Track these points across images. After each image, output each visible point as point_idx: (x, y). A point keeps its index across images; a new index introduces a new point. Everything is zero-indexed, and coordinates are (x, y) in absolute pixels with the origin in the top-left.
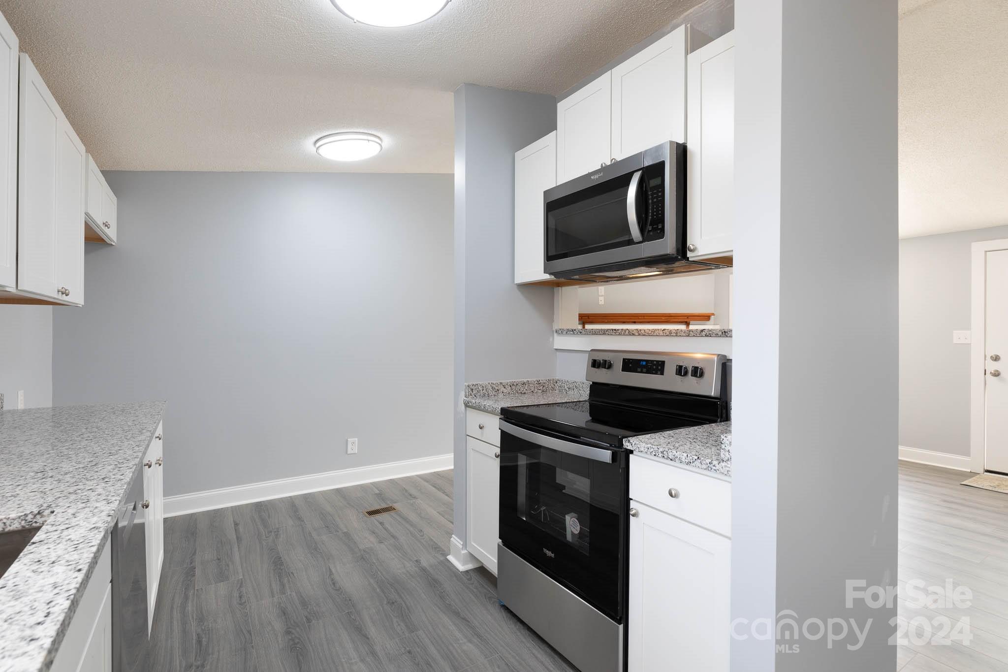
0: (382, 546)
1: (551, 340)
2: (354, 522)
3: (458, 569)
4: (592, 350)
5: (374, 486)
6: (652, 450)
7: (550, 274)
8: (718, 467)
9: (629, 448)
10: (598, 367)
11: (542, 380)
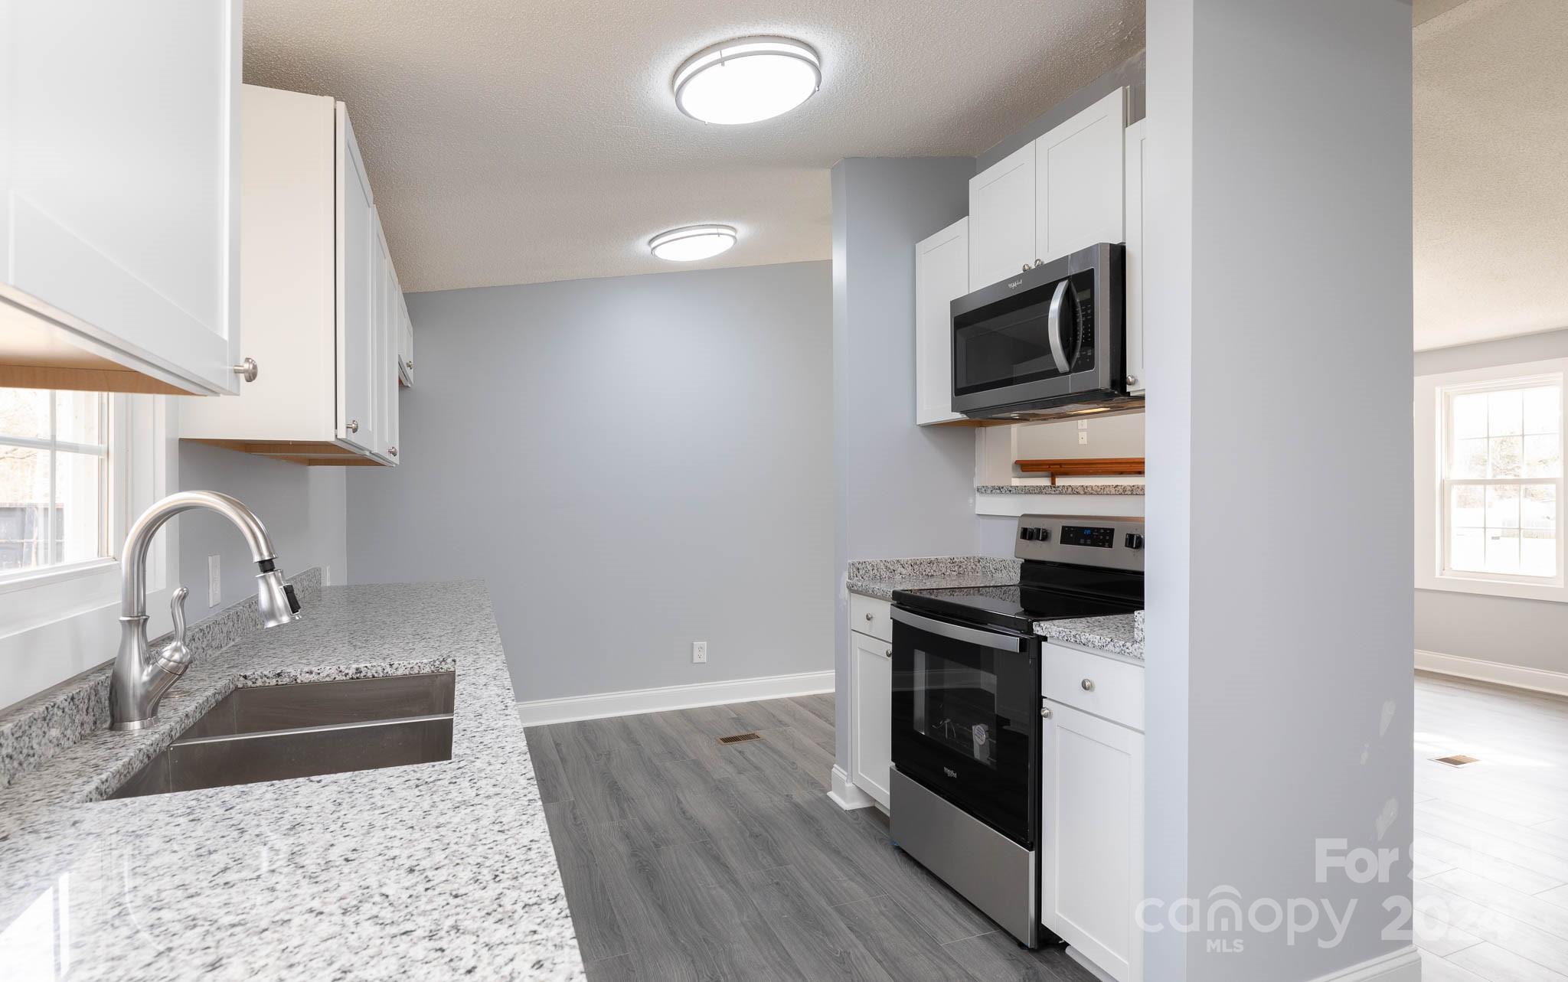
0: (742, 777)
1: (971, 501)
2: (706, 750)
3: (841, 808)
4: (1022, 516)
5: (732, 710)
6: (1064, 634)
7: (962, 412)
8: (1131, 649)
9: (1039, 633)
10: (1031, 538)
11: (958, 558)
